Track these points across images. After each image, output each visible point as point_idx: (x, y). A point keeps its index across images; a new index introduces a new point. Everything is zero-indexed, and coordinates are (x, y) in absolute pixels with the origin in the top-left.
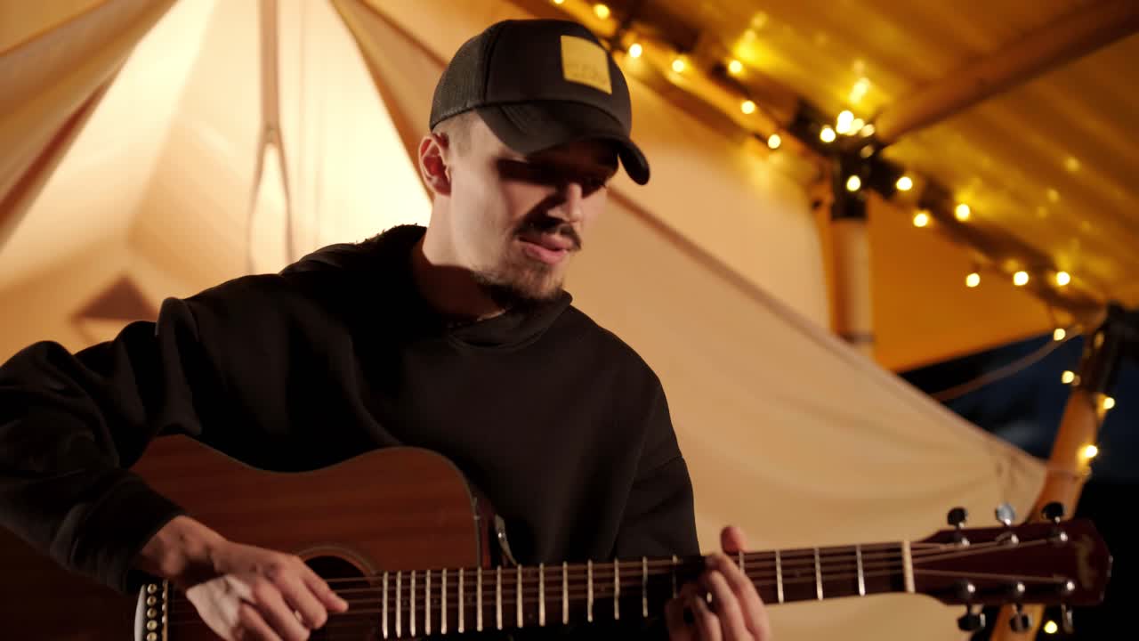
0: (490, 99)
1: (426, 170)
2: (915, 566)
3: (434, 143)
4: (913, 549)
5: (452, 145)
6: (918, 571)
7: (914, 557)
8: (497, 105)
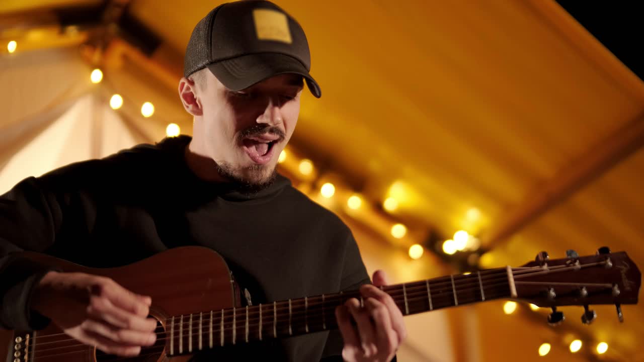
0: (214, 58)
1: (185, 102)
2: (515, 280)
3: (186, 84)
4: (513, 270)
5: (197, 84)
6: (517, 282)
7: (514, 275)
8: (219, 61)
